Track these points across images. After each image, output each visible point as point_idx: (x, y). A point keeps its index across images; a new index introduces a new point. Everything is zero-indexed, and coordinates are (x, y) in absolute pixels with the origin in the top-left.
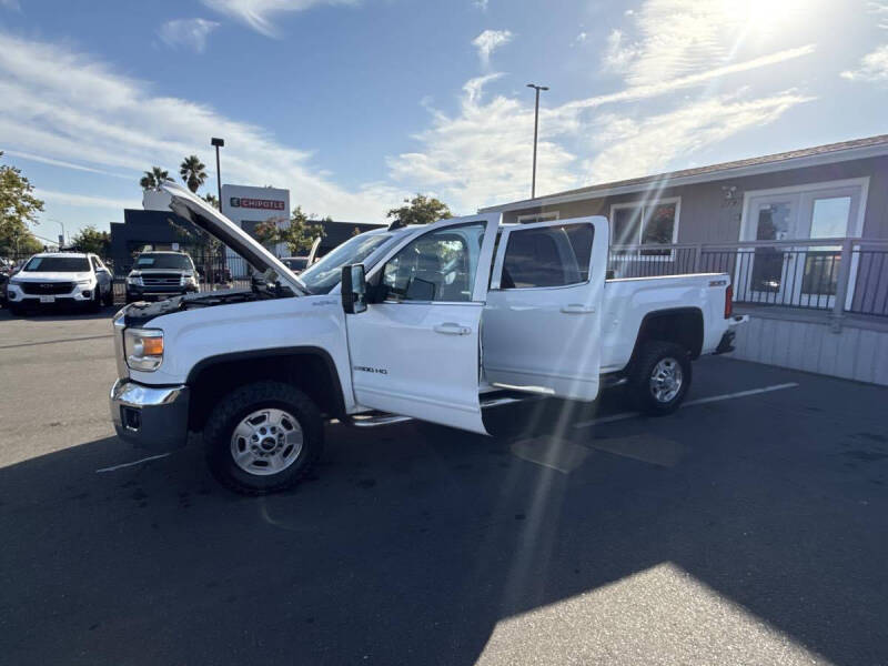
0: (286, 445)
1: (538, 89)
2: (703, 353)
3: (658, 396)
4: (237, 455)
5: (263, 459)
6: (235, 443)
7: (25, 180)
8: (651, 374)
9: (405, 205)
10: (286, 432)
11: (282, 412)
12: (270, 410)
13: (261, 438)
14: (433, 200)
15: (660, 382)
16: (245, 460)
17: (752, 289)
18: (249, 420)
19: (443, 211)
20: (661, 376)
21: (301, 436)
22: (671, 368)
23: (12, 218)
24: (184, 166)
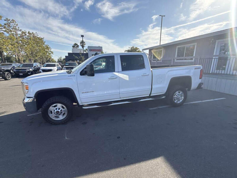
0: (63, 113)
1: (162, 16)
2: (191, 89)
3: (176, 102)
4: (50, 115)
5: (57, 116)
6: (49, 112)
7: (50, 47)
8: (173, 95)
9: (129, 49)
10: (63, 109)
11: (61, 104)
12: (58, 104)
13: (56, 111)
14: (136, 47)
15: (176, 98)
16: (52, 116)
17: (217, 69)
18: (53, 106)
19: (138, 50)
20: (177, 96)
21: (67, 111)
22: (180, 93)
23: (48, 56)
24: (81, 42)
